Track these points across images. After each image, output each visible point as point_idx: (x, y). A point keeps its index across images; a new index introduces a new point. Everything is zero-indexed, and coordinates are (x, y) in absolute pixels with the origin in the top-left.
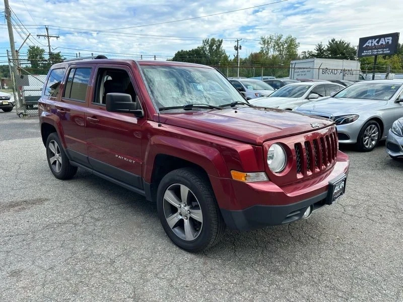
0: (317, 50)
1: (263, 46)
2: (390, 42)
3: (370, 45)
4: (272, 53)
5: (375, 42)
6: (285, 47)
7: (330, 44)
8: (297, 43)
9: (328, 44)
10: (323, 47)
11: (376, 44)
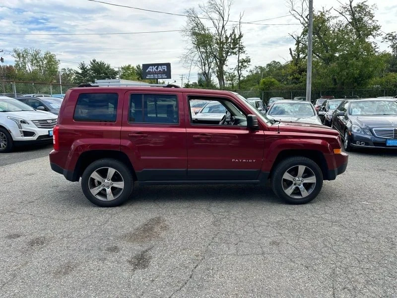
0: (81, 69)
1: (18, 60)
2: (166, 70)
3: (151, 70)
4: (29, 67)
5: (154, 69)
6: (44, 62)
7: (92, 63)
8: (57, 59)
9: (90, 63)
10: (86, 66)
11: (156, 70)
